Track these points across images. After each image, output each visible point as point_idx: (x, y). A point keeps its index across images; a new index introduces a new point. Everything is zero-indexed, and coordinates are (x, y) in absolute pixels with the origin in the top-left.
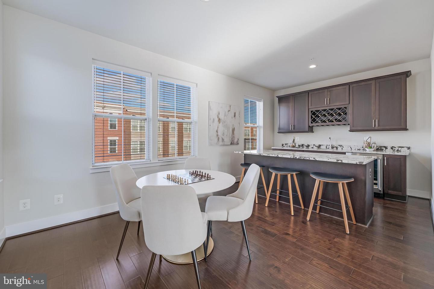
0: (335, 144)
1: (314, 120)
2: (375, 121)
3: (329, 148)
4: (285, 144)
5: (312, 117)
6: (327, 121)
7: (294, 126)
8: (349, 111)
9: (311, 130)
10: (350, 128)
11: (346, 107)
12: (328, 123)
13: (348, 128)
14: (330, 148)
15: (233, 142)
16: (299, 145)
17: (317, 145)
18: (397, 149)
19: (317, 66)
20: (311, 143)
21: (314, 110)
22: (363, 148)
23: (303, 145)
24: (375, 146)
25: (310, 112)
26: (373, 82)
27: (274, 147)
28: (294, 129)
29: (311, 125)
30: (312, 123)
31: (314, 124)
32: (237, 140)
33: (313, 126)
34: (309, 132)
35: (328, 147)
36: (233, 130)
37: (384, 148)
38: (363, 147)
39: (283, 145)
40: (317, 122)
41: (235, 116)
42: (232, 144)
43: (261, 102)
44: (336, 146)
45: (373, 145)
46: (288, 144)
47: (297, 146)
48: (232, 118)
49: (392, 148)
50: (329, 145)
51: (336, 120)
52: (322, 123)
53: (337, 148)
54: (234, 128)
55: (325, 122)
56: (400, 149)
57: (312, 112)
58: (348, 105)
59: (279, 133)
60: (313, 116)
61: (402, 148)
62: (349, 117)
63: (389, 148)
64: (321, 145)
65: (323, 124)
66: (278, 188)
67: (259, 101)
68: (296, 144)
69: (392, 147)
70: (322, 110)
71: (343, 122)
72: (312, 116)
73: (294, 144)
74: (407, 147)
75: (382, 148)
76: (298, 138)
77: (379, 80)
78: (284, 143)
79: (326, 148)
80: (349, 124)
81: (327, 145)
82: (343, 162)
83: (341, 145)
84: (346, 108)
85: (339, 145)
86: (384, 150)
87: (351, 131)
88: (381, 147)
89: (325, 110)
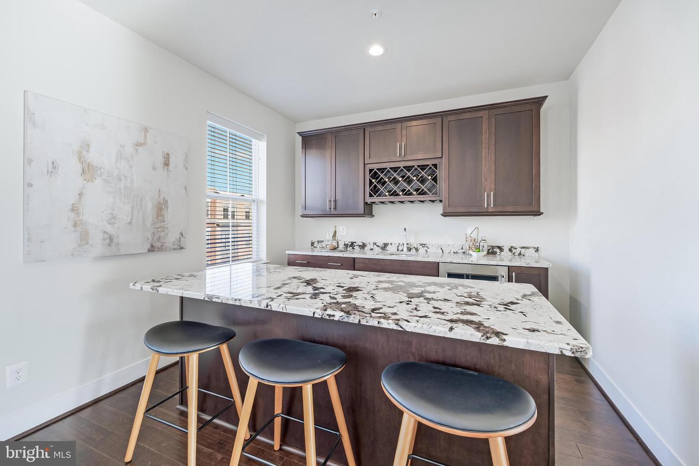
0: (414, 243)
1: (375, 191)
2: (488, 196)
3: (402, 250)
4: (318, 242)
5: (371, 183)
6: (401, 193)
7: (335, 201)
8: (442, 173)
9: (368, 211)
10: (444, 208)
11: (437, 164)
12: (402, 197)
13: (439, 208)
14: (405, 249)
15: (158, 244)
16: (345, 245)
17: (381, 244)
18: (517, 252)
19: (386, 51)
20: (369, 240)
21: (375, 167)
22: (463, 251)
23: (352, 244)
24: (486, 246)
25: (367, 172)
26: (484, 114)
27: (294, 250)
28: (335, 208)
29: (369, 200)
30: (371, 195)
31: (375, 199)
32: (178, 236)
33: (373, 203)
34: (365, 216)
35: (400, 248)
36: (161, 208)
37: (498, 251)
38: (462, 249)
39: (313, 244)
40: (379, 195)
41: (167, 164)
42: (152, 249)
43: (261, 141)
44: (416, 247)
45: (482, 244)
46: (323, 241)
47: (341, 246)
48: (154, 169)
49: (510, 250)
50: (403, 244)
51: (417, 190)
52: (391, 197)
53: (417, 250)
54: (166, 202)
55: (395, 194)
56: (523, 250)
57: (371, 171)
58: (439, 160)
59: (303, 216)
60: (373, 181)
61: (527, 250)
62: (443, 185)
63: (506, 249)
64: (388, 243)
65: (393, 198)
66: (278, 409)
67: (259, 137)
68: (340, 242)
69: (512, 247)
70: (390, 168)
71: (430, 197)
72: (370, 180)
73: (335, 244)
74: (535, 248)
75: (495, 250)
76: (343, 229)
77: (496, 112)
78: (315, 240)
79: (398, 250)
80: (441, 201)
81: (399, 244)
82: (505, 344)
83: (424, 245)
84: (435, 166)
85: (421, 245)
86: (498, 253)
87: (445, 215)
88: (493, 247)
89: (395, 169)
